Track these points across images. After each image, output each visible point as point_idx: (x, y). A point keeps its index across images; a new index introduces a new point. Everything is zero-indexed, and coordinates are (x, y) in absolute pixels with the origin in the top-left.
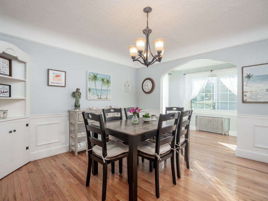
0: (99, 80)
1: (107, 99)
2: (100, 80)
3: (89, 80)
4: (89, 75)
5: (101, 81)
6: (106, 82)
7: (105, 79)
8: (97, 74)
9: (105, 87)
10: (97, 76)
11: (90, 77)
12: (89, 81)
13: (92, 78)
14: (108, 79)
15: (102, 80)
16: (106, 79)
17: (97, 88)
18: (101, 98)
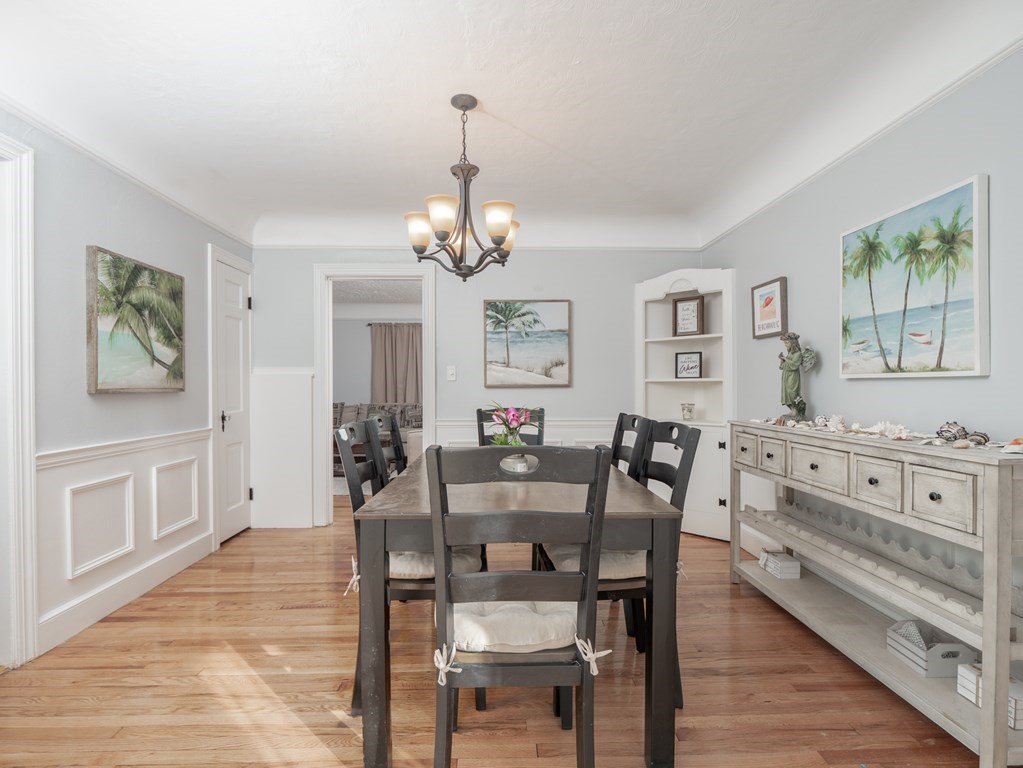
0: (889, 257)
1: (939, 367)
2: (894, 254)
3: (844, 278)
4: (845, 253)
5: (901, 256)
6: (929, 254)
7: (927, 233)
8: (879, 227)
9: (928, 291)
10: (877, 241)
11: (848, 263)
12: (844, 285)
13: (855, 265)
14: (945, 227)
15: (907, 247)
16: (935, 232)
17: (877, 313)
18: (900, 369)
